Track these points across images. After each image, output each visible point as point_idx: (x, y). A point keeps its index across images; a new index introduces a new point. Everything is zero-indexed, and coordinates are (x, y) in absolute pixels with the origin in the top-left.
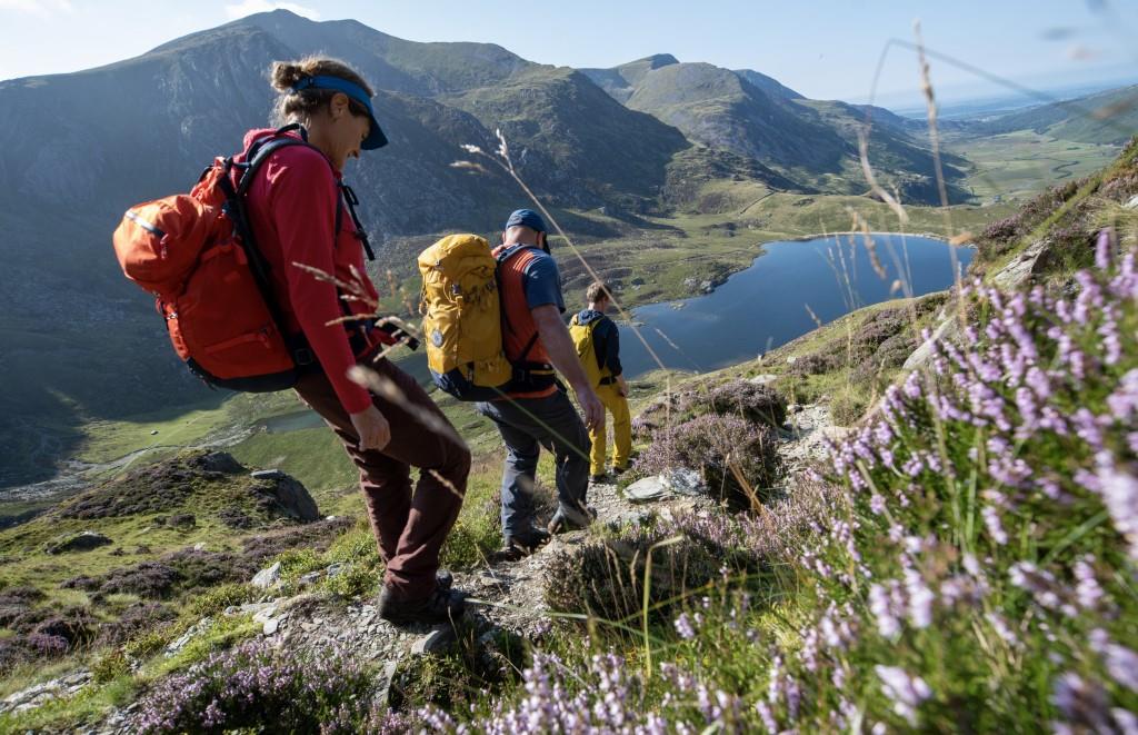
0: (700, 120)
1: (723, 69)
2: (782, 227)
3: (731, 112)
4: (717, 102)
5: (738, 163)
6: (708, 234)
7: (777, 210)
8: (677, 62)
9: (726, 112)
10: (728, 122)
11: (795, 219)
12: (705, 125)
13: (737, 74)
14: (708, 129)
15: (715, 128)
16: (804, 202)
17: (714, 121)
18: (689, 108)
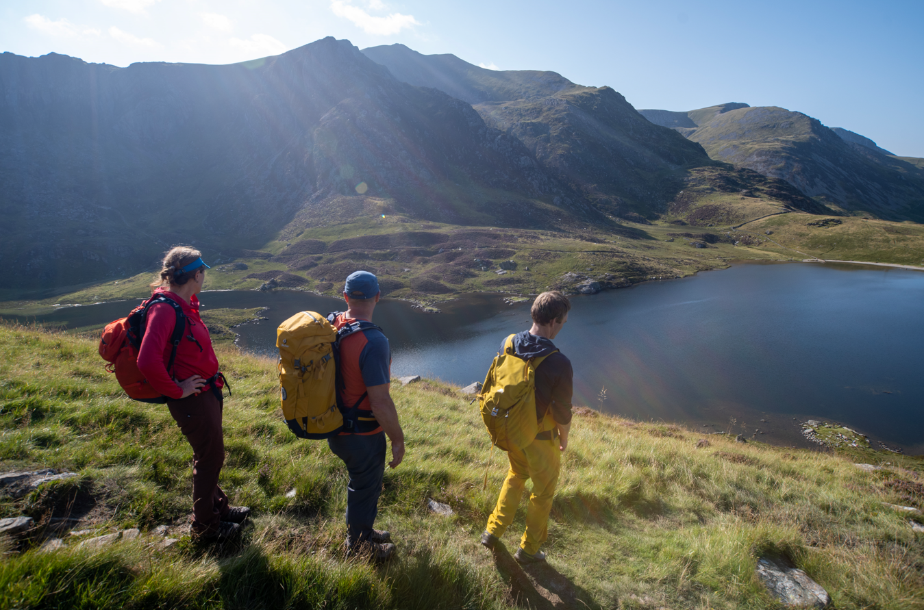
0: (751, 154)
1: (795, 113)
2: (779, 247)
3: (791, 149)
4: (778, 140)
5: (760, 181)
6: (672, 241)
7: (782, 228)
8: (749, 106)
9: (783, 148)
10: (782, 157)
11: (804, 240)
12: (755, 158)
13: (812, 120)
14: (757, 162)
15: (765, 162)
16: (826, 223)
17: (766, 155)
18: (744, 144)
